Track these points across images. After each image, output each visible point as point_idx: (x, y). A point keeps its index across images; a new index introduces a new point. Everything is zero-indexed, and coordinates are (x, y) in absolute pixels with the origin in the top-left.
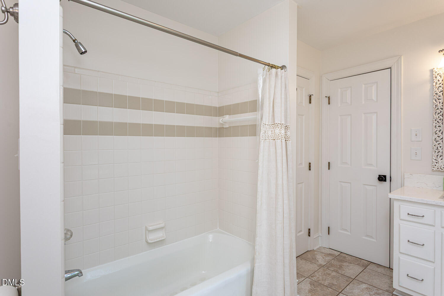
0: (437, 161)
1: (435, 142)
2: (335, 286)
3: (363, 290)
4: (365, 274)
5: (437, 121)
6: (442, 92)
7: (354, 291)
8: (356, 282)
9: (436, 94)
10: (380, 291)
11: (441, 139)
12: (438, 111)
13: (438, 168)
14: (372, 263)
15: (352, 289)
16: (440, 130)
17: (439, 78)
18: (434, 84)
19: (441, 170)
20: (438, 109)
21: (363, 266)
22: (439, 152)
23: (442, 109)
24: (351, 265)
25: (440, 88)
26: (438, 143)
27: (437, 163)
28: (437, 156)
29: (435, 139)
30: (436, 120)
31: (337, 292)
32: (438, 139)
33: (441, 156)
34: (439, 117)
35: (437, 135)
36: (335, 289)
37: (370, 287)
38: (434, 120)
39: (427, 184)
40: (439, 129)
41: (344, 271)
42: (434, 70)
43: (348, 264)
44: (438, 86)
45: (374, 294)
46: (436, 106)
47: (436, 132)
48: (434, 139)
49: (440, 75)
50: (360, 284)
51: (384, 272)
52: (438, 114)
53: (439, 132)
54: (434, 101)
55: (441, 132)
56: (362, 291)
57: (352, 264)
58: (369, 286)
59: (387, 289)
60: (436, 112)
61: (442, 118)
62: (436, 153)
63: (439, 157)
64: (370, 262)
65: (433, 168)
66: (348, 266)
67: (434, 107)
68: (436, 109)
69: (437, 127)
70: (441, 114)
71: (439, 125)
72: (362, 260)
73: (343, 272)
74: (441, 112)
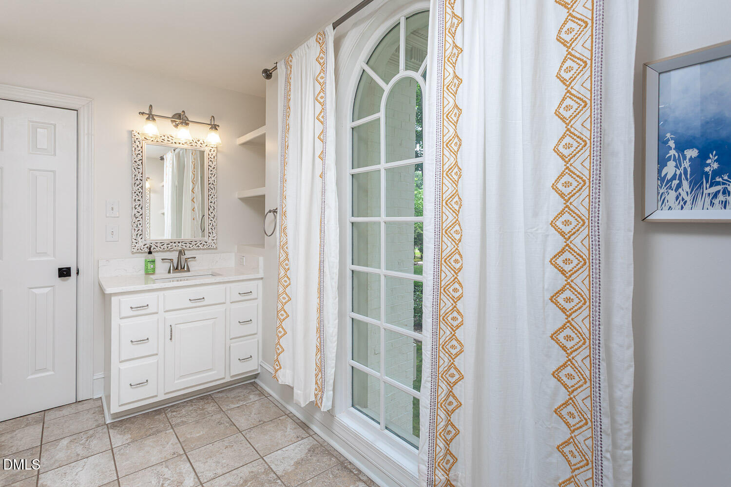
0: (137, 241)
1: (134, 218)
2: (22, 474)
3: (67, 447)
4: (50, 429)
5: (136, 194)
6: (141, 161)
7: (57, 457)
8: (48, 446)
9: (135, 161)
10: (91, 432)
11: (141, 215)
12: (138, 182)
13: (138, 250)
14: (46, 412)
15: (52, 458)
16: (140, 205)
17: (138, 143)
18: (133, 149)
19: (141, 251)
20: (137, 179)
21: (37, 422)
22: (139, 230)
23: (141, 180)
24: (15, 433)
25: (139, 155)
26: (138, 219)
27: (136, 243)
28: (137, 234)
29: (135, 215)
30: (135, 192)
31: (33, 478)
32: (138, 215)
33: (140, 235)
34: (138, 189)
35: (136, 210)
36: (24, 477)
37: (74, 437)
38: (133, 192)
39: (126, 270)
40: (139, 203)
41: (13, 448)
42: (133, 132)
43: (9, 436)
44: (137, 152)
45: (87, 441)
46: (135, 175)
47: (136, 207)
48: (133, 214)
49: (139, 140)
50: (57, 444)
51: (73, 411)
52: (138, 185)
53: (139, 206)
54: (133, 169)
55: (140, 207)
56: (68, 450)
57: (17, 431)
58: (71, 438)
59: (95, 424)
60: (135, 183)
61: (141, 191)
62: (136, 231)
63: (138, 235)
64: (43, 412)
65: (133, 250)
66: (12, 437)
67: (134, 176)
68: (136, 179)
69: (137, 201)
70: (140, 186)
71: (138, 199)
72: (28, 416)
73: (14, 450)
74: (140, 184)
